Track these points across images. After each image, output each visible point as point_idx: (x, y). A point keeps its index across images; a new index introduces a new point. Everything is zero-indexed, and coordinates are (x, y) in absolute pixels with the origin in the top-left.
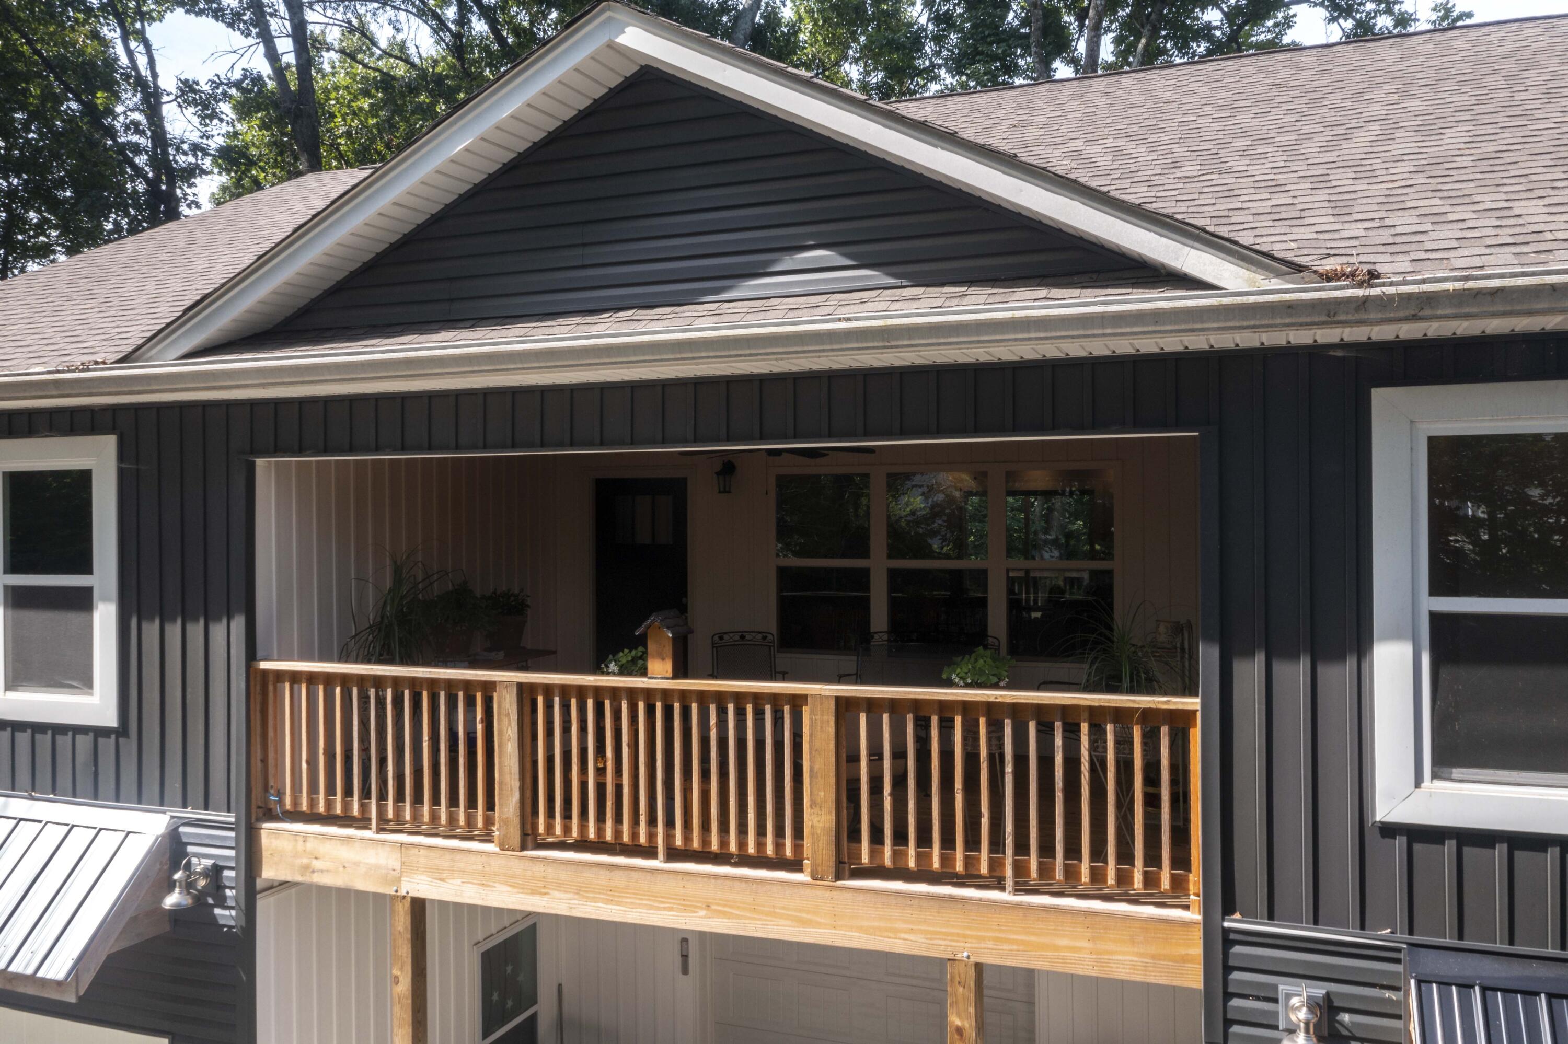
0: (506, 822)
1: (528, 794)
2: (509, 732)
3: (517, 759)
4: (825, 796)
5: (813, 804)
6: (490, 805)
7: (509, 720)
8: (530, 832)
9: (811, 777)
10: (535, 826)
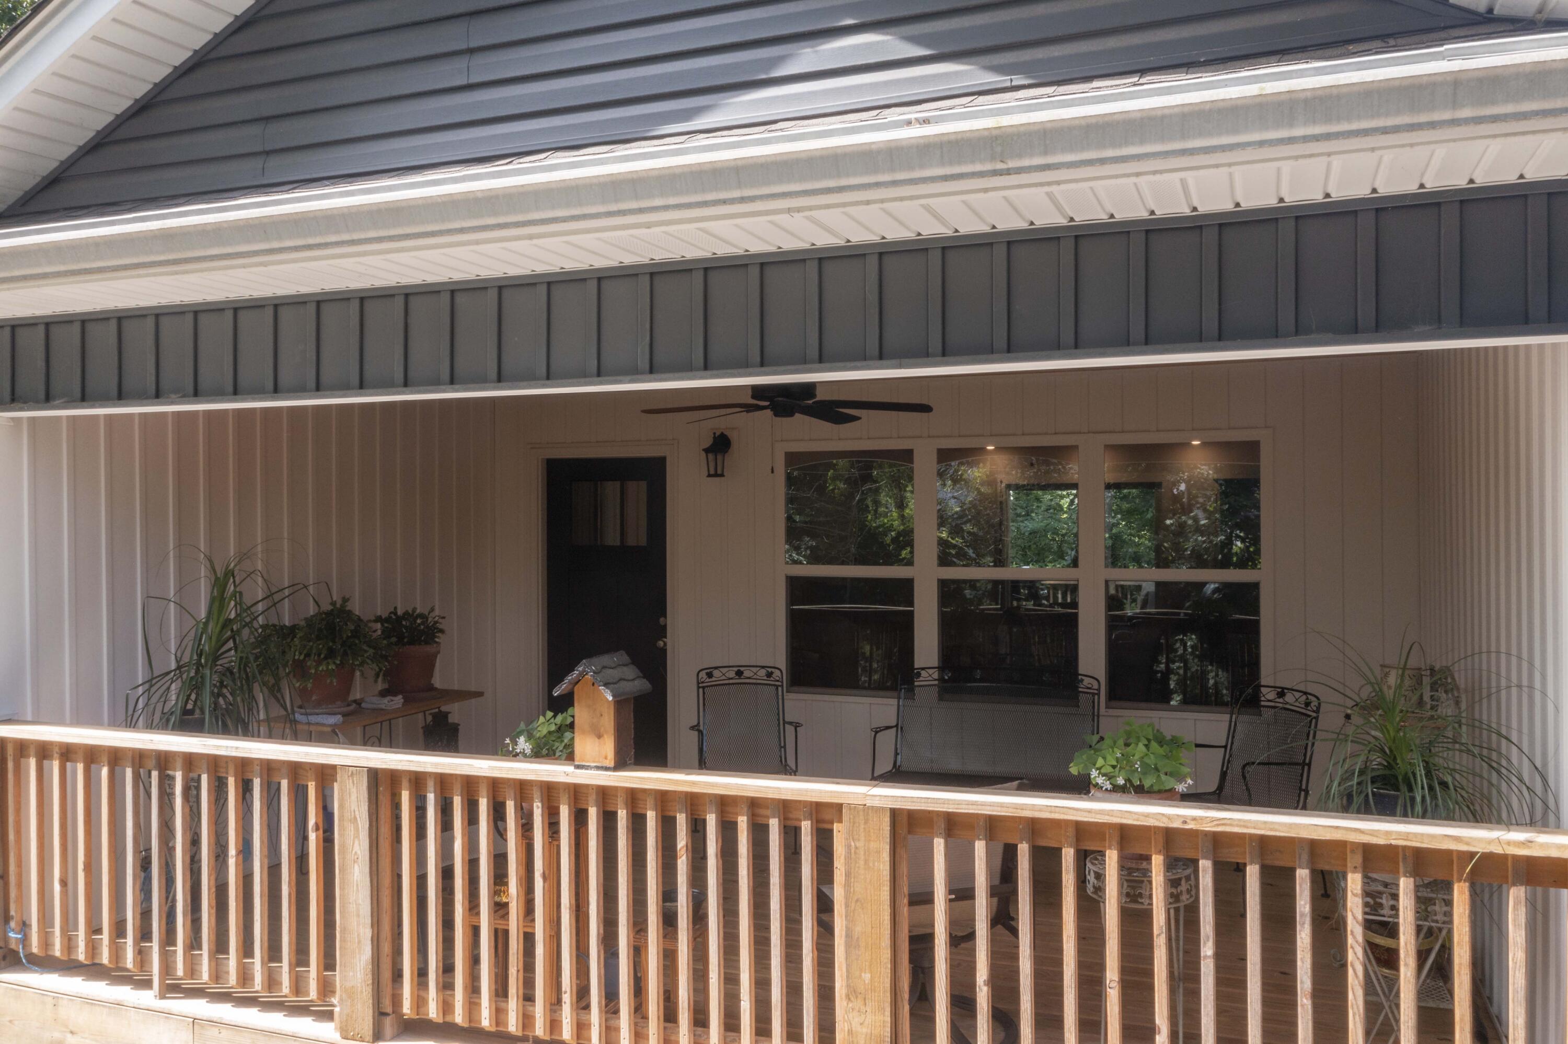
0: (350, 993)
1: (386, 948)
2: (357, 848)
3: (368, 893)
4: (872, 979)
5: (852, 993)
6: (329, 963)
7: (357, 829)
8: (389, 1010)
9: (848, 946)
10: (397, 1001)
